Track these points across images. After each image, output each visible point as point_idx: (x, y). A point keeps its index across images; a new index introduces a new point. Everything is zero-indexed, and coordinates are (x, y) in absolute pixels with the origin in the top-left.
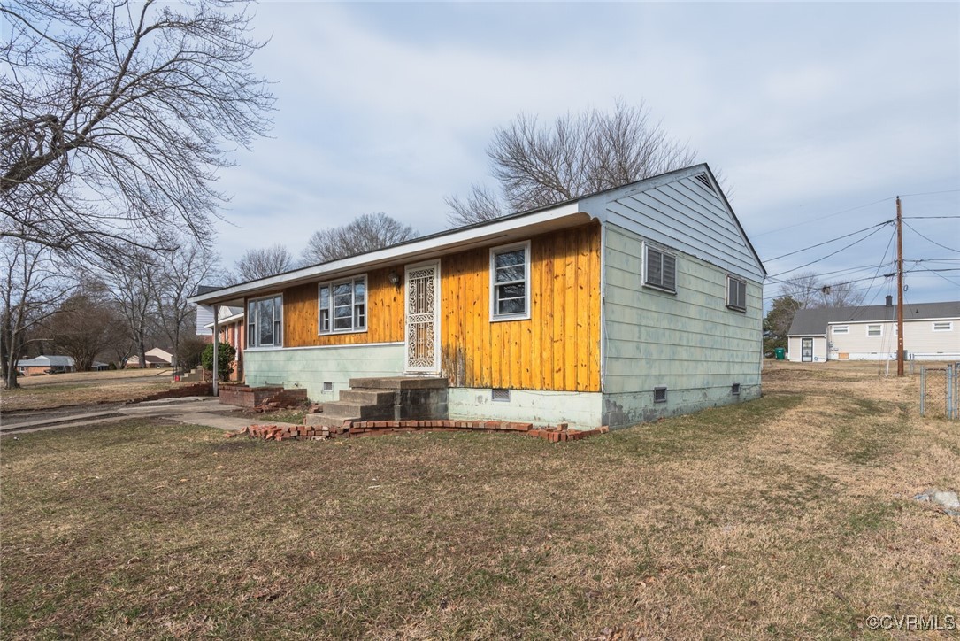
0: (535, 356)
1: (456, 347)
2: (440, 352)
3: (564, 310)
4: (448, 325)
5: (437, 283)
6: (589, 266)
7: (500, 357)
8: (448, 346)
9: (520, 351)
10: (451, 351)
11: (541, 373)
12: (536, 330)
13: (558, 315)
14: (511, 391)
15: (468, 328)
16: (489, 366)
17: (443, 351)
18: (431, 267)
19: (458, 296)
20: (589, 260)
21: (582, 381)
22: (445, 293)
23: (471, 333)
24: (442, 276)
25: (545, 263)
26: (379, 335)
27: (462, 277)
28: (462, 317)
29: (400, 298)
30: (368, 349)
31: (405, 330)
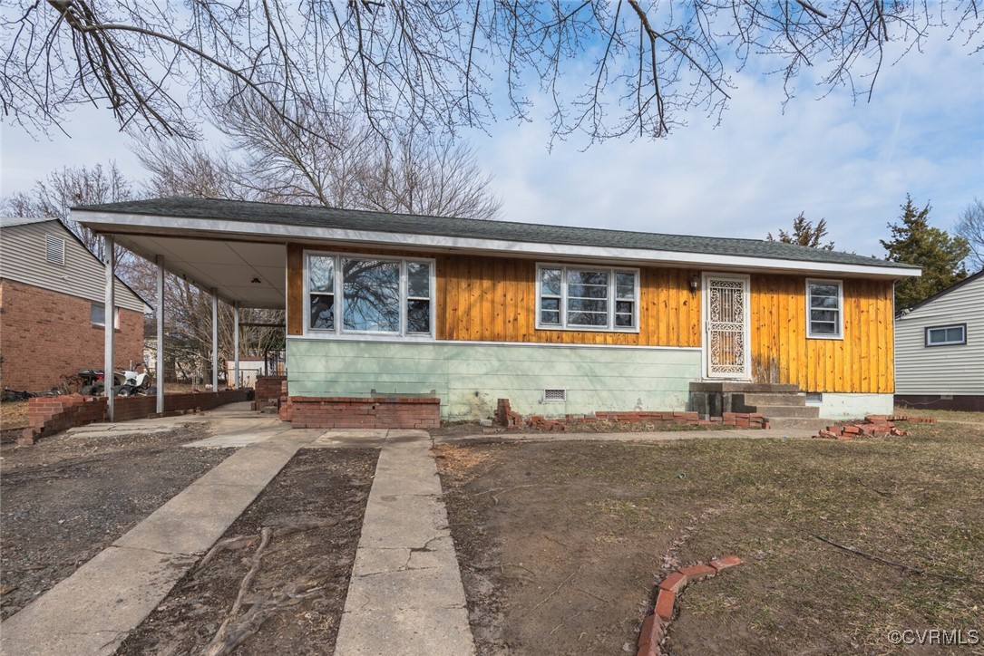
0: (847, 367)
1: (769, 357)
2: (750, 360)
3: (868, 336)
4: (759, 336)
5: (747, 296)
6: (885, 308)
7: (815, 367)
8: (760, 355)
9: (834, 363)
10: (762, 359)
11: (851, 380)
12: (847, 348)
13: (864, 339)
14: (823, 394)
15: (782, 341)
16: (804, 374)
17: (753, 360)
18: (740, 281)
19: (771, 312)
20: (886, 305)
21: (882, 386)
22: (755, 307)
23: (785, 346)
24: (752, 291)
25: (853, 300)
26: (658, 338)
27: (775, 296)
28: (775, 331)
29: (693, 303)
30: (637, 352)
31: (700, 335)
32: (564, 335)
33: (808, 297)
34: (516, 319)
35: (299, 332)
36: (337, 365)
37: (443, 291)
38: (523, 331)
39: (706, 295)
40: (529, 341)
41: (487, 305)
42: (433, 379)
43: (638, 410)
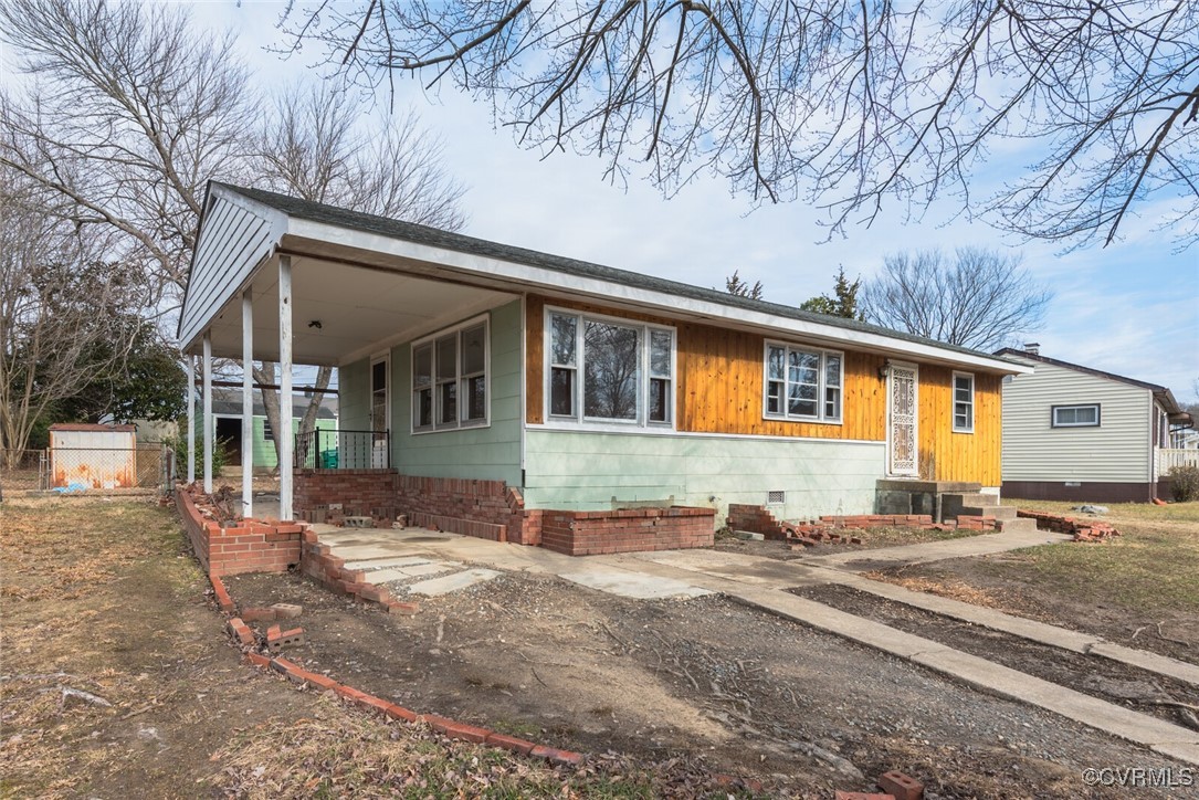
0: (975, 460)
1: (929, 452)
2: (917, 454)
3: (987, 430)
4: (923, 429)
5: (916, 387)
6: (997, 402)
7: (957, 461)
8: (923, 450)
9: (968, 458)
10: (925, 454)
11: (977, 474)
12: (976, 442)
13: (985, 434)
15: (937, 434)
17: (919, 454)
18: (913, 370)
19: (931, 405)
21: (995, 479)
22: (921, 398)
23: (939, 439)
24: (919, 382)
25: (980, 394)
26: (856, 429)
27: (934, 387)
28: (933, 424)
29: (880, 392)
30: (840, 446)
31: (885, 428)
32: (786, 425)
33: (954, 389)
34: (746, 407)
35: (539, 420)
36: (578, 464)
37: (683, 368)
38: (752, 422)
39: (890, 382)
40: (757, 434)
41: (722, 386)
42: (672, 481)
43: (839, 514)
